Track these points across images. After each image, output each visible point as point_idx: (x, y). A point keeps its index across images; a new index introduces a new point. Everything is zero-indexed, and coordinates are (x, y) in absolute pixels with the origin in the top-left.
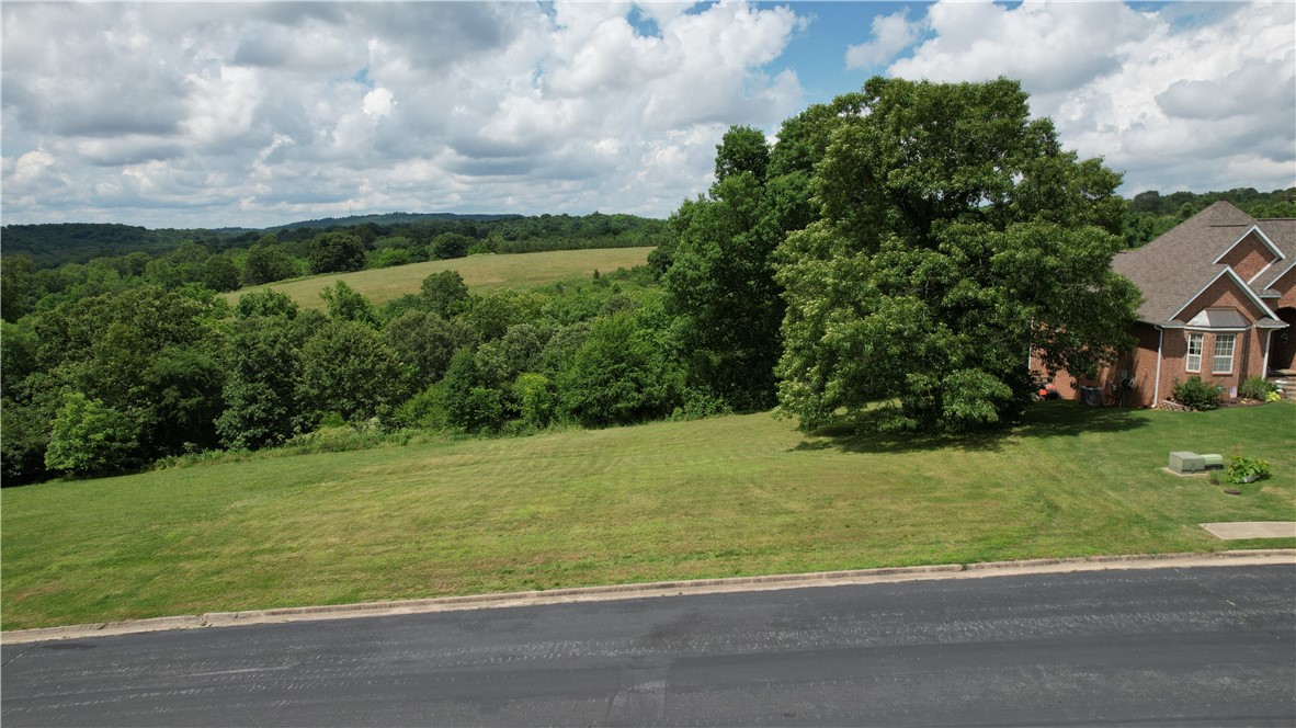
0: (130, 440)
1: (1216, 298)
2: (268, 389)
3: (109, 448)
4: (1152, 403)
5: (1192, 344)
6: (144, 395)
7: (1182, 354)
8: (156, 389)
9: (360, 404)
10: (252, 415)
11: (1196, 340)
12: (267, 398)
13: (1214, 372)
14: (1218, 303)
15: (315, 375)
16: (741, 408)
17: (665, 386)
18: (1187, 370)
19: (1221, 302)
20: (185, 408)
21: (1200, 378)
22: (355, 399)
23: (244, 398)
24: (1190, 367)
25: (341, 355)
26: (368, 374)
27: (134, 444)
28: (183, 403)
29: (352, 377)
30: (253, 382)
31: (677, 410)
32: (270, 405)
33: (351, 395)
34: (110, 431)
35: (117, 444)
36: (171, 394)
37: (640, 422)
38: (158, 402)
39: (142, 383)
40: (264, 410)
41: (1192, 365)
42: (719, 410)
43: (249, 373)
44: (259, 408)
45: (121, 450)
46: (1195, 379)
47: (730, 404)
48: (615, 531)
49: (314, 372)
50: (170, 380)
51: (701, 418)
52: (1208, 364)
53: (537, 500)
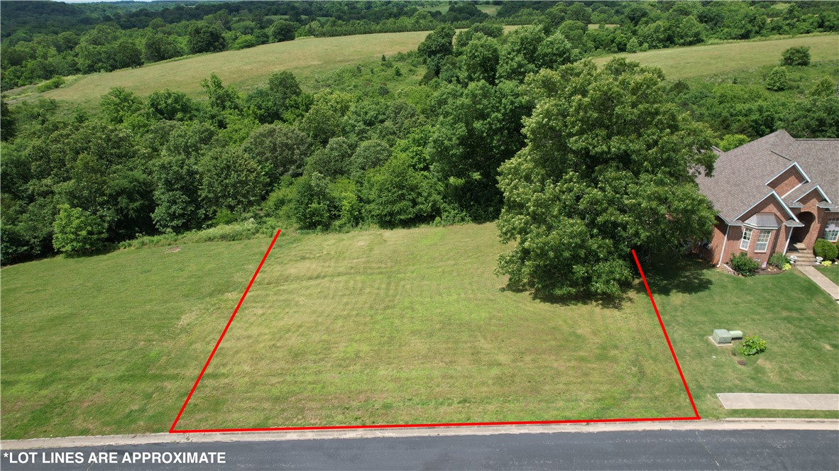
0: (103, 233)
1: (764, 207)
2: (182, 195)
3: (91, 239)
4: (718, 264)
5: (745, 234)
6: (107, 202)
7: (739, 238)
8: (113, 198)
9: (239, 202)
10: (174, 212)
11: (748, 232)
12: (183, 202)
13: (756, 251)
14: (765, 210)
15: (210, 185)
16: (478, 219)
17: (430, 205)
18: (741, 248)
19: (766, 210)
20: (133, 209)
21: (746, 254)
22: (236, 198)
23: (169, 201)
24: (743, 246)
25: (225, 172)
26: (244, 183)
27: (105, 236)
28: (131, 206)
29: (234, 186)
30: (172, 190)
31: (438, 219)
32: (185, 205)
33: (234, 197)
34: (89, 228)
35: (96, 236)
36: (123, 201)
37: (415, 226)
38: (116, 205)
39: (104, 195)
40: (182, 209)
41: (743, 245)
42: (463, 220)
43: (169, 185)
44: (178, 208)
45: (98, 239)
46: (744, 254)
47: (470, 216)
48: (403, 375)
49: (210, 183)
50: (122, 192)
51: (452, 225)
52: (753, 246)
53: (358, 337)
